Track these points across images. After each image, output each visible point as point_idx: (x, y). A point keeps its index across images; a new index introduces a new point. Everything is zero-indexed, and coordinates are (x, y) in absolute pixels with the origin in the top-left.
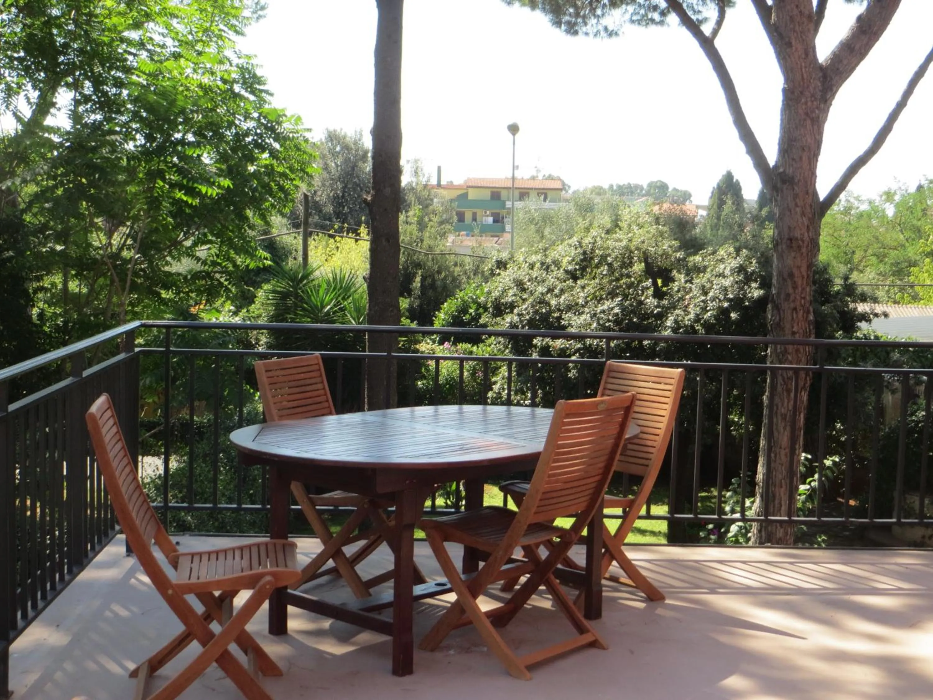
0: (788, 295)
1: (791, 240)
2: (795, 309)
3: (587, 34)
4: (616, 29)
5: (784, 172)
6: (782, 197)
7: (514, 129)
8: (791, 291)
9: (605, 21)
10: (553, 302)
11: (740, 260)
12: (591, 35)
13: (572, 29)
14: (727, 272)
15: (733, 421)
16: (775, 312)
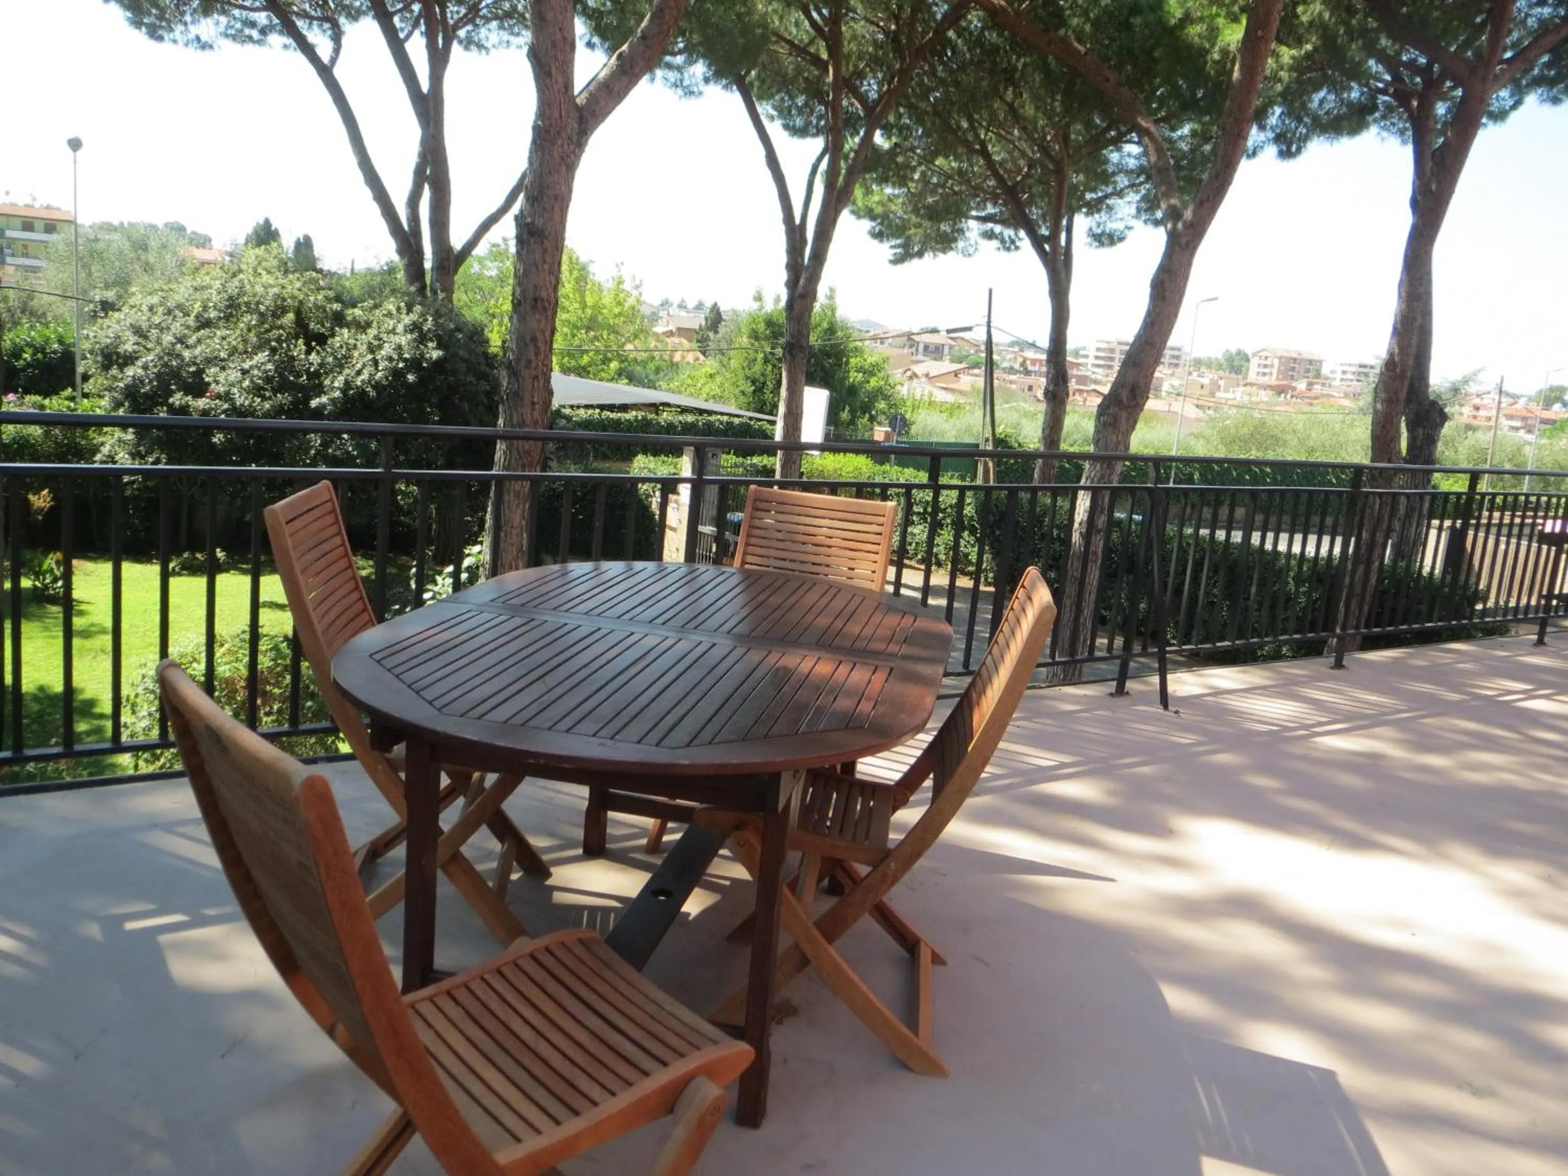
0: (530, 361)
1: (536, 300)
2: (536, 377)
3: (175, 41)
4: (210, 42)
5: (532, 223)
6: (528, 251)
7: (75, 144)
8: (533, 357)
9: (194, 30)
10: (187, 354)
11: (413, 317)
12: (180, 43)
13: (154, 33)
14: (400, 328)
15: (400, 490)
16: (513, 380)
